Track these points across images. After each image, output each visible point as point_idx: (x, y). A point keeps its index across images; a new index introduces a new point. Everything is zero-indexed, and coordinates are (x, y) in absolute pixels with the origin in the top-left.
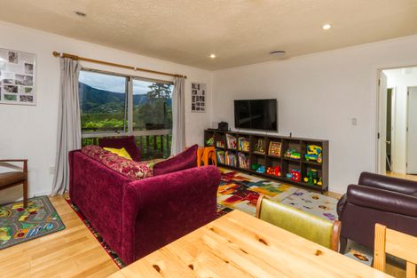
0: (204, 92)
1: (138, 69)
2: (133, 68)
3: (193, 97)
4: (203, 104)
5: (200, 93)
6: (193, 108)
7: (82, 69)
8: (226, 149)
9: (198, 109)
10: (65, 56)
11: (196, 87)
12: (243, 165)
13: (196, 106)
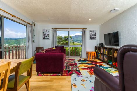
0: (95, 33)
1: (70, 29)
2: (69, 29)
3: (91, 35)
4: (95, 37)
5: (94, 33)
6: (91, 39)
7: (57, 31)
8: (100, 53)
9: (93, 39)
10: (54, 28)
11: (92, 31)
12: (106, 60)
13: (92, 38)
